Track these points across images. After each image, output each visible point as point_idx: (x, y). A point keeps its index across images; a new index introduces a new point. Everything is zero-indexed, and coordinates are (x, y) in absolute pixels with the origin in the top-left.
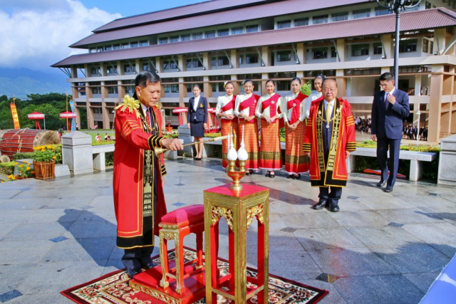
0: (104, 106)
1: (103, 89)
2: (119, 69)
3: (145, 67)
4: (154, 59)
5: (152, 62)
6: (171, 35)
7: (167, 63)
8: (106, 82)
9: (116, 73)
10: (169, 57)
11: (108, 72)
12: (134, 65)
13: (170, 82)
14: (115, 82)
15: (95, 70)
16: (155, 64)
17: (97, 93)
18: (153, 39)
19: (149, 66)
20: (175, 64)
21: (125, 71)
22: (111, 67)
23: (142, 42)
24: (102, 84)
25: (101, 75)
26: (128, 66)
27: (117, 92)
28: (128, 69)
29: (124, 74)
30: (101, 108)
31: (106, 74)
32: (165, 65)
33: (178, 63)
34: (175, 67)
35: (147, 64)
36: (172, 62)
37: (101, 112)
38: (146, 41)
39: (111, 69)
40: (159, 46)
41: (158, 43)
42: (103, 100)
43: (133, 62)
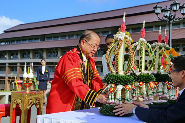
0: (7, 79)
1: (7, 68)
2: (19, 56)
3: (36, 55)
4: (42, 50)
5: (41, 52)
6: (55, 35)
7: (51, 52)
8: (10, 64)
9: (17, 58)
10: (52, 49)
11: (12, 57)
12: (29, 53)
13: (52, 64)
14: (16, 64)
15: (3, 55)
16: (43, 53)
17: (3, 71)
18: (43, 38)
19: (39, 54)
20: (56, 54)
21: (23, 57)
22: (14, 54)
23: (35, 39)
24: (7, 65)
25: (6, 59)
26: (25, 54)
27: (16, 70)
28: (25, 56)
29: (22, 59)
30: (5, 81)
31: (10, 59)
32: (49, 54)
33: (57, 53)
34: (56, 55)
35: (38, 53)
36: (54, 52)
37: (5, 83)
38: (38, 39)
39: (14, 56)
40: (46, 42)
41: (46, 40)
42: (6, 75)
43: (29, 51)
